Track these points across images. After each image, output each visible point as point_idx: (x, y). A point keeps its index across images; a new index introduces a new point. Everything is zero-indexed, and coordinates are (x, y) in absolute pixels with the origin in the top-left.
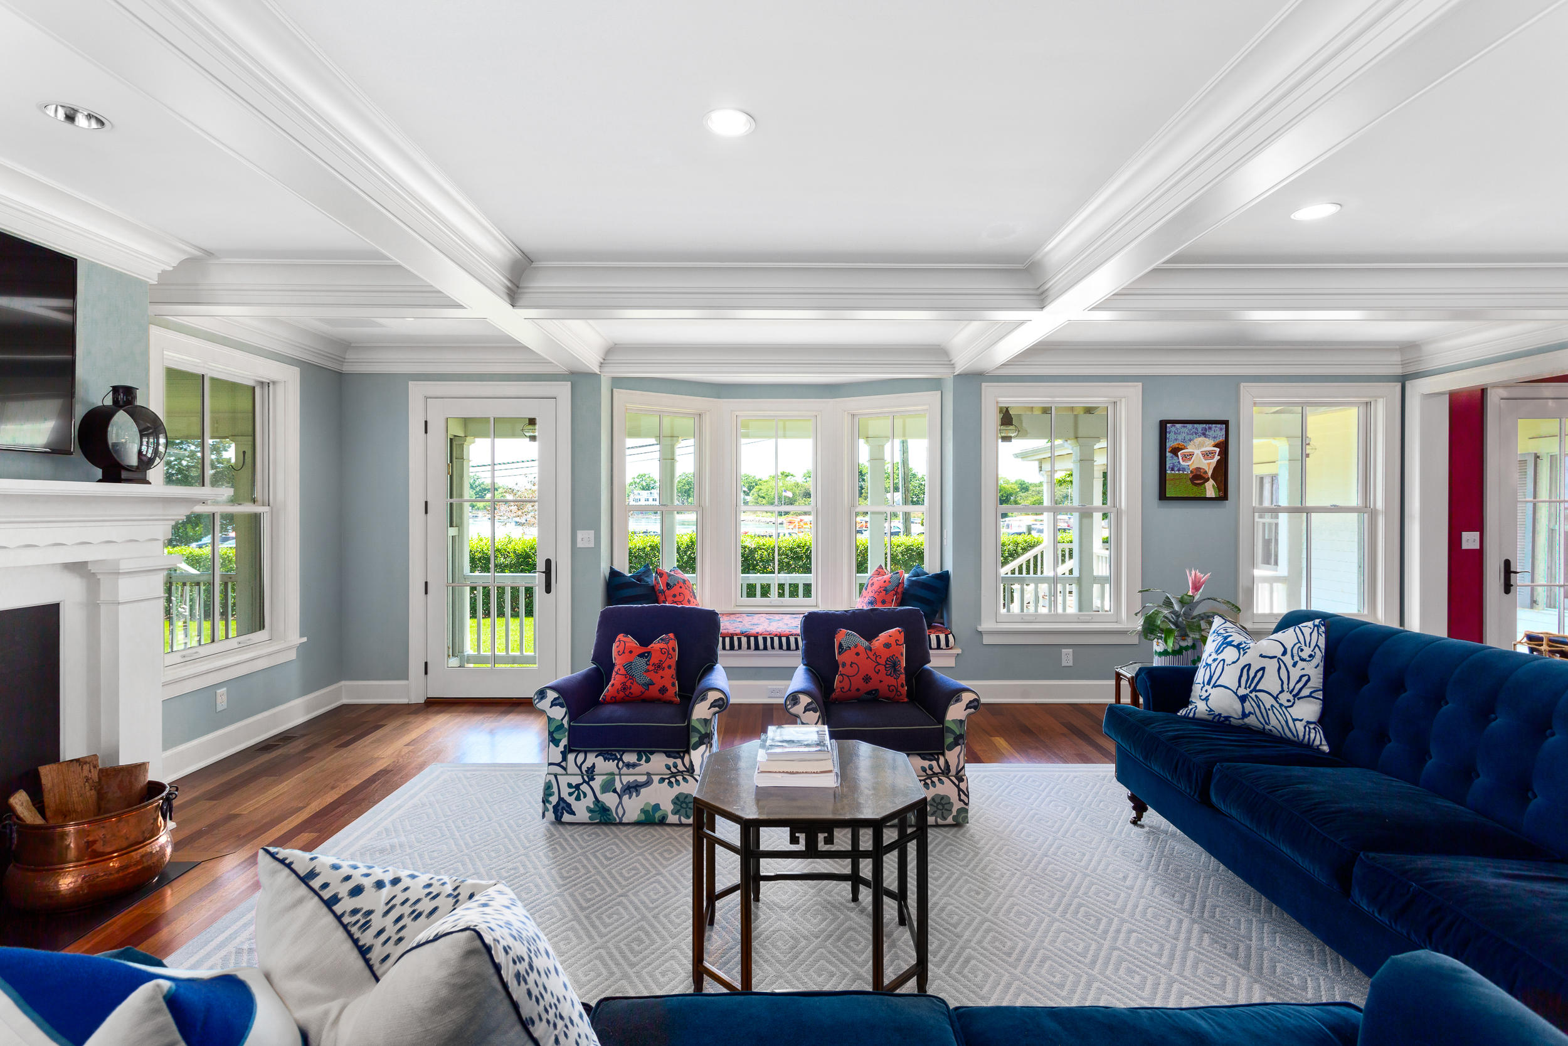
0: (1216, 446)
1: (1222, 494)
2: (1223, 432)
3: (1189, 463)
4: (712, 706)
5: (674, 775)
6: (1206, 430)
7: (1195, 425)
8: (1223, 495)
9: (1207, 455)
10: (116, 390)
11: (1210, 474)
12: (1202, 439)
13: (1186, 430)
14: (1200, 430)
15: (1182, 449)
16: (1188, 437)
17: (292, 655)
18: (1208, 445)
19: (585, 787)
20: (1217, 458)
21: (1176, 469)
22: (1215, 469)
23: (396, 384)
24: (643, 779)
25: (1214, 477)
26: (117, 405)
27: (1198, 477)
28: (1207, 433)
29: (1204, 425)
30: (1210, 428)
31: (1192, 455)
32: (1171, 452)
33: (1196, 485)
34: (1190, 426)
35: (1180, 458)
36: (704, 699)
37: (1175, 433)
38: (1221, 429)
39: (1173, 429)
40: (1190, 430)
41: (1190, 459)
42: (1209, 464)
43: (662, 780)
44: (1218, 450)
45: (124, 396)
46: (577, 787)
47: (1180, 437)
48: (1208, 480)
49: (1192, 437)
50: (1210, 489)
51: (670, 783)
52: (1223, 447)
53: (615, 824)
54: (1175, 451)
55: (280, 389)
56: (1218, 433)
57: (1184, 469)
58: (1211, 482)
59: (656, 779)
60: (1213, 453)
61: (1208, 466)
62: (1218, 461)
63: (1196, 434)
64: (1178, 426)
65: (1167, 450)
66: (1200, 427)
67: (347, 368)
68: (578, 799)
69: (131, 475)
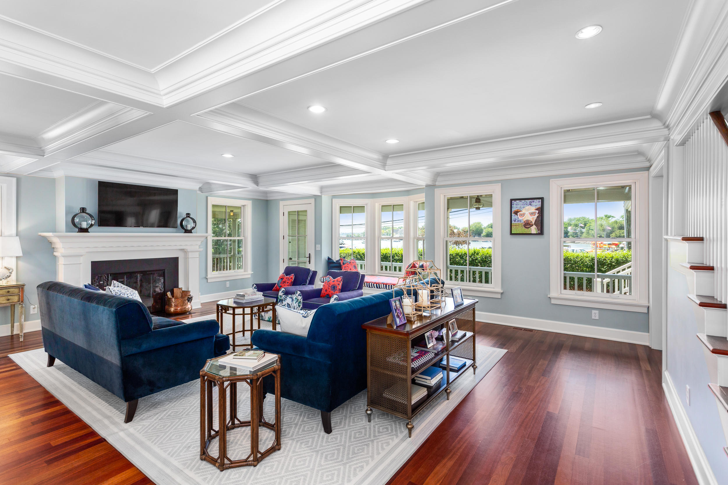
0: (537, 209)
1: (539, 232)
2: (540, 203)
3: (523, 218)
6: (531, 202)
7: (526, 201)
8: (541, 232)
9: (532, 214)
10: (186, 213)
11: (533, 222)
12: (530, 206)
13: (520, 203)
14: (528, 203)
15: (519, 212)
16: (522, 206)
17: (249, 276)
18: (532, 209)
20: (537, 215)
21: (516, 221)
22: (536, 220)
25: (535, 224)
26: (187, 217)
27: (527, 224)
28: (532, 204)
29: (530, 200)
30: (533, 201)
31: (524, 214)
32: (514, 213)
33: (526, 228)
34: (523, 201)
35: (519, 216)
37: (516, 205)
38: (539, 202)
39: (515, 203)
40: (523, 203)
41: (523, 216)
42: (533, 218)
44: (537, 211)
45: (188, 215)
47: (518, 206)
48: (533, 225)
49: (524, 206)
50: (534, 230)
52: (541, 210)
53: (263, 320)
54: (516, 213)
55: (247, 206)
56: (538, 203)
57: (520, 221)
58: (534, 227)
60: (535, 213)
61: (533, 219)
62: (538, 217)
63: (526, 204)
64: (517, 201)
65: (512, 212)
66: (528, 201)
67: (268, 199)
69: (190, 231)
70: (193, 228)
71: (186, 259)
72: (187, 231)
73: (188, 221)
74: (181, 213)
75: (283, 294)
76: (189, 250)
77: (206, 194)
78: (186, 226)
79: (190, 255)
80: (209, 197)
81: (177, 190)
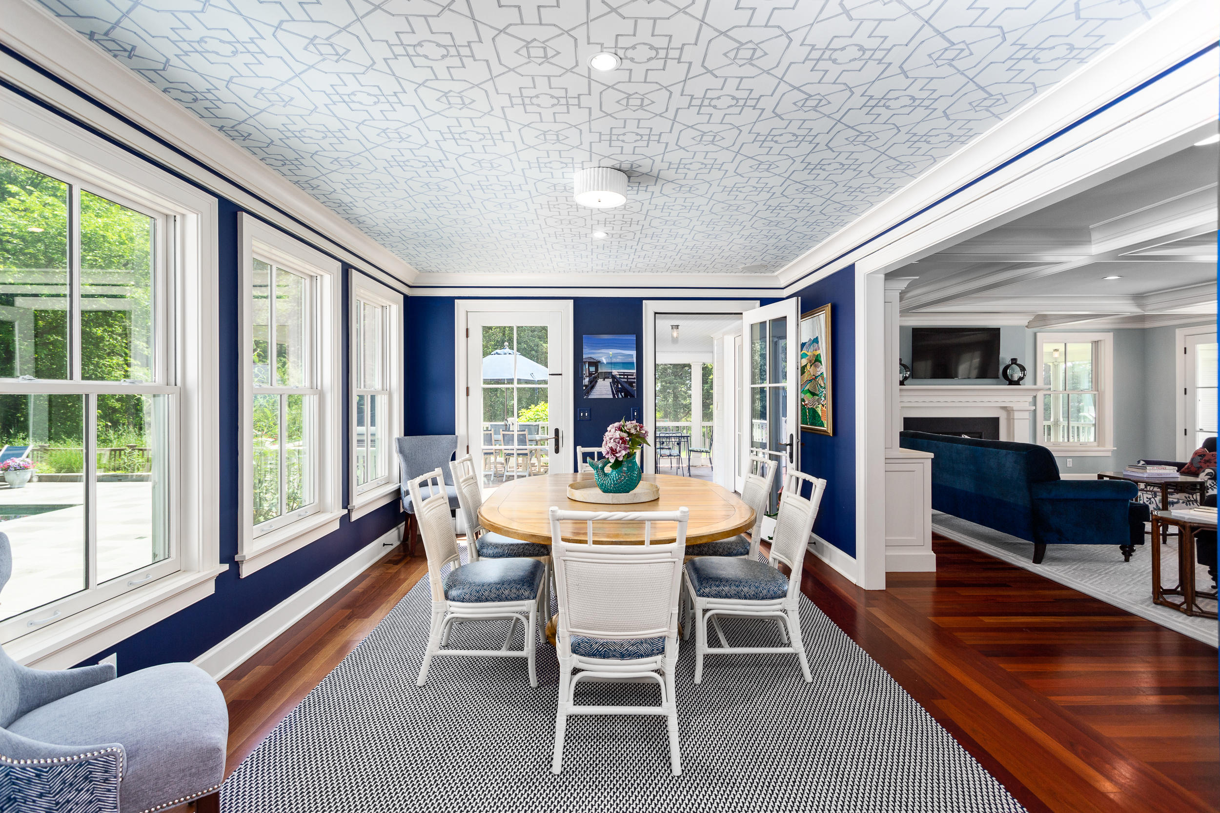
4: (1207, 475)
5: (1189, 501)
10: (1012, 360)
19: (1152, 499)
23: (1169, 331)
24: (1176, 500)
26: (1012, 364)
36: (1204, 471)
43: (1183, 502)
45: (1014, 361)
46: (1150, 499)
51: (1187, 504)
55: (1103, 343)
59: (1181, 501)
68: (1150, 503)
69: (1017, 383)
70: (1021, 379)
71: (1010, 420)
72: (1011, 382)
73: (1013, 370)
74: (1003, 359)
75: (1209, 479)
76: (1014, 409)
77: (1035, 330)
78: (1011, 375)
79: (1017, 415)
80: (1039, 335)
81: (999, 329)
